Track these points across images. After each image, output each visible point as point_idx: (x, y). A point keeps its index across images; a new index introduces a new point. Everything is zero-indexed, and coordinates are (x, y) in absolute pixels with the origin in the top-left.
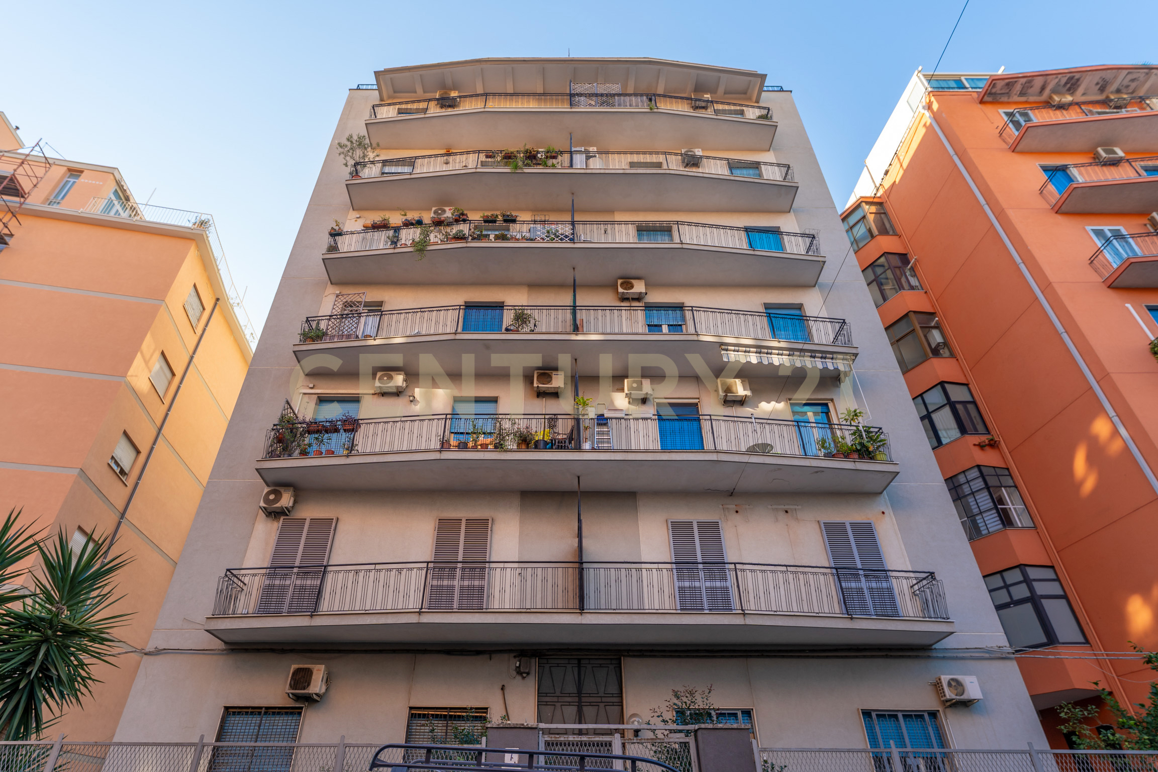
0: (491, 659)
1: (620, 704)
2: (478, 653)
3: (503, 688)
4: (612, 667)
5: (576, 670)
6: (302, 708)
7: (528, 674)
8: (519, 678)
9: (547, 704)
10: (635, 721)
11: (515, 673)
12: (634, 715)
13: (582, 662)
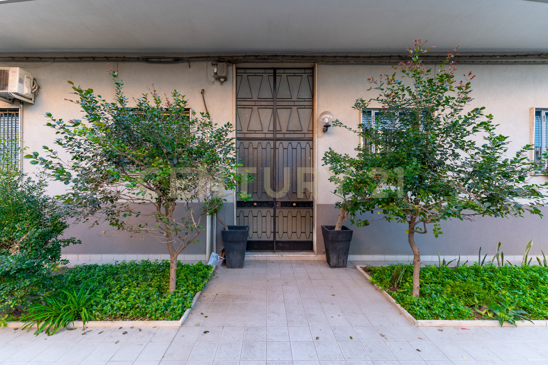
0: (190, 67)
1: (312, 107)
2: (177, 60)
3: (203, 92)
4: (305, 76)
5: (272, 78)
6: (17, 110)
7: (226, 79)
8: (217, 83)
9: (244, 107)
10: (327, 117)
11: (213, 79)
12: (325, 113)
13: (278, 71)
